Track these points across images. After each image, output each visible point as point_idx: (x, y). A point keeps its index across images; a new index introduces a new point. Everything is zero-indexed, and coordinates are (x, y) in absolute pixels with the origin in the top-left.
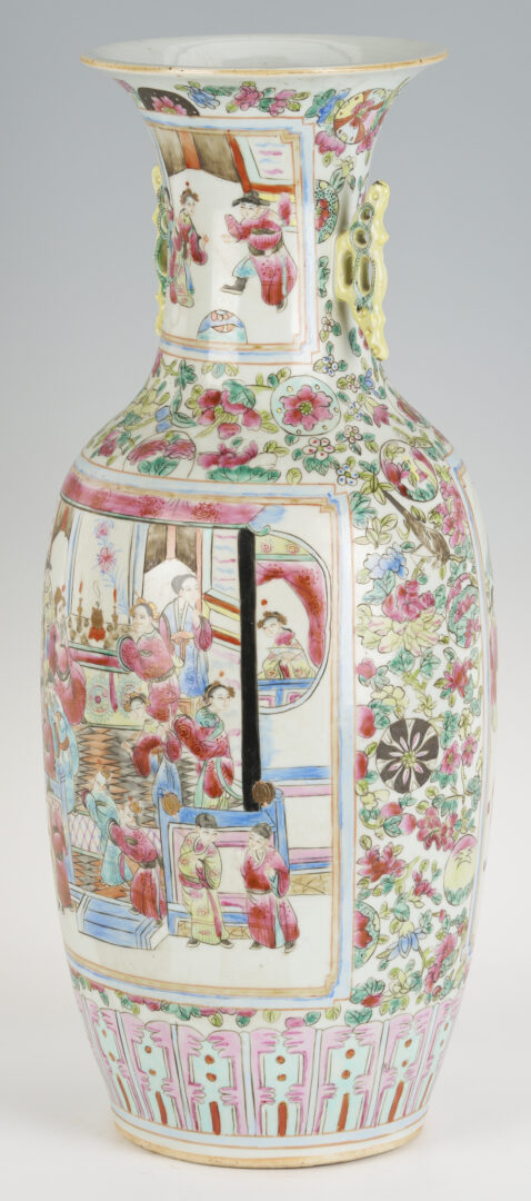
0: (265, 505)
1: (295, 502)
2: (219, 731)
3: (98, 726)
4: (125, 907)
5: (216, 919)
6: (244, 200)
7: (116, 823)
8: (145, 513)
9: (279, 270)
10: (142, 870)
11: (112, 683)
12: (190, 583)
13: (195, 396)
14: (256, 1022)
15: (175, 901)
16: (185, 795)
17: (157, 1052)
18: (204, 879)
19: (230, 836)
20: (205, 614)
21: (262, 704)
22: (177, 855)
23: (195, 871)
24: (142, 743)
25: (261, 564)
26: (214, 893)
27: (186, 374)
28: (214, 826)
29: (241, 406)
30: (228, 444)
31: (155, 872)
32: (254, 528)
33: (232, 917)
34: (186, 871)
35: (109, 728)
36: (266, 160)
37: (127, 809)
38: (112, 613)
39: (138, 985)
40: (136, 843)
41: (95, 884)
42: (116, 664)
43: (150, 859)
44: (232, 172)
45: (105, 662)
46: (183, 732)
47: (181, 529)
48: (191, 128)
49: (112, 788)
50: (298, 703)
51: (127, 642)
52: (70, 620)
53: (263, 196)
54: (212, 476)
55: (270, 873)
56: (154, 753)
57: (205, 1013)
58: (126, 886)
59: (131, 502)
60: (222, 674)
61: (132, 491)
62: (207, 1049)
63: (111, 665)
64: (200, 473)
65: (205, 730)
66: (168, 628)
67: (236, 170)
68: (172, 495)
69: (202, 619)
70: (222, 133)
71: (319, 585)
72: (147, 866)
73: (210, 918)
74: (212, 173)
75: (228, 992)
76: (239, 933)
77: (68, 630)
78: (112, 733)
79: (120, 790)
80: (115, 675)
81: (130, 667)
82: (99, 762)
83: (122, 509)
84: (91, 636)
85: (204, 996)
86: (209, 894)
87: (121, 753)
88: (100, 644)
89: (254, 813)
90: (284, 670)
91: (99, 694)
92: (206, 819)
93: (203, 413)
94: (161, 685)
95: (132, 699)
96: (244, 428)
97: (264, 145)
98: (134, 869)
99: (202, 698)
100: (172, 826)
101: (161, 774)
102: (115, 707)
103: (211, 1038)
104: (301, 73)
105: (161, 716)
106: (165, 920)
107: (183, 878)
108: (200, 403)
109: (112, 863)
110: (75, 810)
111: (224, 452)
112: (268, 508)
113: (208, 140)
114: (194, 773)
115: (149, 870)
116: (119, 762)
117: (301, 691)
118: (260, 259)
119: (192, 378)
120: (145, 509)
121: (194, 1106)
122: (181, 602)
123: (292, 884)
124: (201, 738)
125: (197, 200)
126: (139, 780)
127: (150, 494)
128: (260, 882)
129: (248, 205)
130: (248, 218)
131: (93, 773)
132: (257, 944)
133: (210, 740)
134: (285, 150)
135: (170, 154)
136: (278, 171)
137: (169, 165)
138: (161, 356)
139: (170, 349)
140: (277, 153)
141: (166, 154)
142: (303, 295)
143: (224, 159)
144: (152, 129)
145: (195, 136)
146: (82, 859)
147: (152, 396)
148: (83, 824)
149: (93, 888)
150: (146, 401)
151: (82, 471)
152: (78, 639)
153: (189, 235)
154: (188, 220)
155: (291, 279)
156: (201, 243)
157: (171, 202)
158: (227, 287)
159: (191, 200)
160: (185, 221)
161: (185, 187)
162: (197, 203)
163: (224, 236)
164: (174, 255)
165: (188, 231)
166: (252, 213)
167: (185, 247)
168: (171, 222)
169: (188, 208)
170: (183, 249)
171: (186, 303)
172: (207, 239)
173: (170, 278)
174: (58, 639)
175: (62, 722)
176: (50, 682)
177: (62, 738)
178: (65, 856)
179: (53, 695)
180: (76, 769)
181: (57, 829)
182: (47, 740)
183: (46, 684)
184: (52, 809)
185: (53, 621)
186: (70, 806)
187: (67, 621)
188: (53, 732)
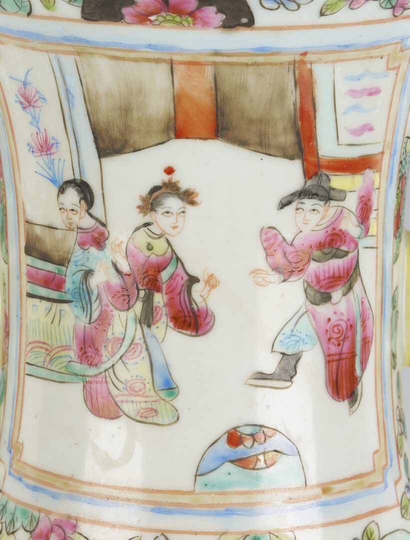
6: (303, 194)
9: (352, 327)
36: (356, 107)
44: (288, 139)
48: (216, 53)
53: (339, 181)
67: (298, 134)
70: (290, 58)
74: (243, 143)
97: (358, 79)
113: (251, 78)
118: (324, 310)
125: (193, 203)
129: (309, 203)
130: (307, 230)
134: (386, 84)
135: (126, 110)
136: (367, 128)
137: (116, 134)
138: (74, 527)
139: (109, 513)
140: (374, 92)
141: (106, 111)
142: (379, 371)
143: (277, 113)
144: (68, 62)
145: (225, 72)
153: (165, 275)
154: (160, 247)
155: (366, 343)
156: (197, 291)
157: (97, 210)
158: (262, 376)
159: (173, 203)
160: (150, 248)
161: (160, 178)
162: (189, 208)
163: (255, 272)
164: (104, 320)
165: (161, 268)
166: (314, 219)
167: (148, 301)
168: (93, 250)
169: (161, 220)
170: (138, 307)
171: (147, 417)
172: (212, 283)
173: (78, 367)
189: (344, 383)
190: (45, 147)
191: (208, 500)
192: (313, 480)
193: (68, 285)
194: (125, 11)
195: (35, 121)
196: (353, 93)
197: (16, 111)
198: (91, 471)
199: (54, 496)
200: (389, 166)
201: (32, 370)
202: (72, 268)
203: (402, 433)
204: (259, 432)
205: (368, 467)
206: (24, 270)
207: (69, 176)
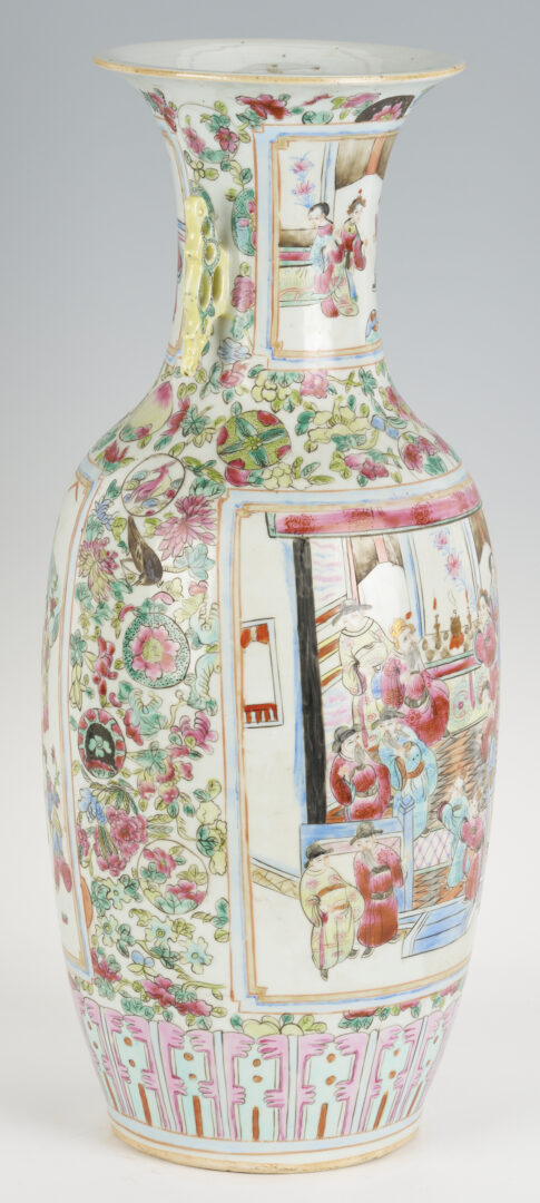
3: (460, 731)
7: (466, 820)
10: (475, 856)
11: (471, 682)
13: (385, 398)
27: (369, 380)
35: (468, 729)
37: (474, 800)
38: (467, 613)
40: (475, 831)
41: (439, 895)
43: (480, 841)
45: (466, 664)
51: (478, 636)
56: (490, 734)
58: (464, 879)
63: (470, 665)
66: (493, 609)
72: (478, 849)
74: (380, 174)
77: (423, 653)
78: (471, 732)
79: (472, 785)
80: (473, 674)
81: (481, 659)
82: (459, 767)
83: (448, 514)
88: (461, 649)
91: (461, 698)
93: (399, 411)
94: (493, 666)
98: (470, 859)
101: (491, 752)
106: (476, 897)
108: (391, 403)
109: (458, 863)
116: (473, 757)
119: (374, 382)
120: (461, 505)
125: (364, 206)
135: (352, 165)
138: (325, 374)
141: (345, 167)
144: (335, 144)
146: (428, 877)
147: (347, 414)
148: (436, 840)
149: (435, 900)
150: (343, 421)
151: (365, 501)
152: (437, 657)
153: (354, 243)
154: (353, 229)
156: (362, 247)
158: (373, 286)
159: (358, 207)
160: (350, 230)
161: (357, 195)
162: (363, 209)
163: (373, 236)
165: (353, 239)
167: (348, 256)
168: (326, 237)
169: (353, 216)
172: (366, 243)
174: (405, 669)
175: (414, 750)
176: (389, 718)
177: (410, 767)
178: (397, 889)
179: (396, 730)
180: (433, 789)
181: (386, 867)
182: (364, 785)
183: (374, 726)
184: (373, 852)
185: (392, 656)
186: (418, 831)
187: (420, 645)
188: (392, 769)
190: (305, 190)
193: (312, 256)
194: (376, 115)
195: (302, 178)
199: (311, 362)
201: (283, 304)
206: (279, 254)
207: (317, 202)
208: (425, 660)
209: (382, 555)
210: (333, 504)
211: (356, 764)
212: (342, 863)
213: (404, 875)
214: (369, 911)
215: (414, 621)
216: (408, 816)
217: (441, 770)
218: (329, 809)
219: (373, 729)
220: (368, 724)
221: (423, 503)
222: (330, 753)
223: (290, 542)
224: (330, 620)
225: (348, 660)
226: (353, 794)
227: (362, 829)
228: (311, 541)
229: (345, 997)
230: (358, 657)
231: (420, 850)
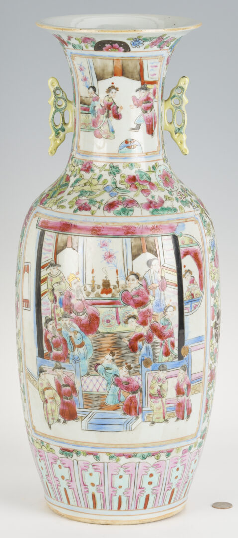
0: (178, 223)
1: (186, 220)
2: (170, 326)
3: (108, 333)
4: (120, 414)
5: (164, 411)
6: (141, 88)
7: (117, 376)
8: (127, 233)
9: (152, 119)
10: (131, 395)
11: (117, 313)
12: (155, 262)
13: (123, 179)
14: (173, 454)
15: (146, 406)
16: (155, 357)
17: (126, 477)
18: (160, 394)
19: (172, 373)
20: (163, 275)
21: (185, 311)
22: (149, 386)
23: (156, 391)
24: (134, 337)
25: (182, 250)
26: (164, 399)
27: (115, 170)
28: (166, 369)
29: (146, 181)
30: (150, 198)
31: (137, 395)
32: (177, 234)
33: (170, 409)
34: (152, 392)
35: (115, 333)
36: (153, 70)
37: (124, 368)
38: (116, 280)
39: (122, 448)
40: (128, 383)
41: (100, 406)
42: (119, 303)
43: (136, 389)
44: (138, 76)
45: (113, 303)
46: (155, 330)
47: (148, 239)
48: (123, 57)
49: (116, 361)
50: (197, 309)
51: (125, 293)
52: (85, 287)
53: (149, 86)
54: (152, 213)
55: (185, 386)
56: (140, 341)
57: (153, 455)
58: (121, 404)
59: (118, 229)
60: (171, 301)
61: (116, 224)
62: (152, 471)
63: (117, 304)
64: (147, 212)
65: (164, 327)
66: (147, 283)
67: (140, 75)
68: (138, 224)
69: (162, 277)
70: (138, 59)
71: (200, 256)
72: (133, 393)
73: (161, 411)
74: (128, 77)
75: (164, 443)
76: (172, 416)
77: (84, 292)
78: (117, 335)
79: (121, 361)
80: (119, 309)
81: (128, 304)
82: (108, 350)
83: (114, 233)
84: (102, 293)
85: (154, 447)
86: (162, 400)
87: (122, 343)
88: (109, 296)
89: (182, 361)
90: (192, 295)
91: (109, 318)
92: (163, 367)
93: (131, 186)
94: (144, 310)
95: (129, 318)
96: (152, 190)
97: (153, 63)
98: (125, 396)
99: (163, 313)
100: (147, 372)
101: (144, 350)
102: (119, 323)
103: (154, 465)
104: (186, 29)
105: (144, 323)
106: (141, 416)
107: (151, 396)
108: (127, 182)
109: (113, 395)
110: (88, 374)
111: (151, 202)
112: (179, 224)
113: (130, 63)
114: (159, 347)
115: (134, 395)
116: (121, 348)
117: (197, 303)
118: (146, 115)
119: (118, 171)
120: (128, 232)
121: (138, 498)
122: (152, 271)
123: (191, 390)
124: (162, 331)
125: (117, 90)
126: (132, 354)
127: (127, 225)
128: (181, 391)
129: (142, 91)
130: (142, 96)
131: (104, 355)
132: (178, 419)
133: (166, 331)
134: (159, 65)
135: (103, 70)
136: (155, 74)
137: (101, 76)
138: (92, 163)
139: (99, 159)
140: (156, 66)
141: (99, 71)
142: (158, 129)
143: (135, 71)
144: (91, 60)
145: (124, 61)
146: (91, 396)
147: (95, 182)
148: (94, 381)
149: (98, 408)
150: (91, 184)
151: (71, 219)
152: (92, 295)
153: (111, 106)
154: (110, 100)
155: (155, 122)
156: (118, 109)
157: (97, 93)
158: (133, 129)
159: (113, 90)
160: (108, 100)
161: (110, 85)
162: (117, 92)
163: (131, 106)
164: (98, 117)
165: (111, 105)
166: (144, 94)
167: (108, 112)
168: (96, 102)
169: (111, 94)
170: (106, 114)
171: (108, 138)
172: (122, 108)
173: (92, 128)
174: (74, 297)
175: (78, 335)
176: (66, 318)
177: (77, 343)
178: (74, 397)
179: (69, 324)
180: (90, 355)
181: (68, 385)
182: (57, 345)
183: (60, 319)
184: (62, 376)
185: (68, 290)
186: (83, 373)
187: (82, 288)
188: (68, 341)
189: (150, 131)
190: (85, 79)
191: (121, 156)
192: (144, 152)
193: (90, 110)
194: (104, 48)
195: (83, 74)
196: (152, 66)
197: (79, 72)
198: (95, 150)
199: (87, 157)
200: (160, 83)
201: (81, 129)
202: (91, 106)
203: (164, 144)
204: (132, 141)
205: (156, 150)
206: (80, 107)
207: (90, 85)
208: (85, 296)
209: (69, 244)
210: (58, 218)
211: (53, 335)
212: (50, 378)
213: (78, 392)
214: (63, 403)
215: (80, 276)
216: (77, 365)
217: (94, 348)
218: (45, 352)
219: (59, 321)
220: (57, 318)
221: (99, 226)
222: (44, 327)
223: (40, 231)
224: (46, 268)
225: (50, 287)
226: (52, 348)
227: (56, 365)
228: (46, 232)
229: (59, 440)
230: (54, 287)
231: (85, 382)
